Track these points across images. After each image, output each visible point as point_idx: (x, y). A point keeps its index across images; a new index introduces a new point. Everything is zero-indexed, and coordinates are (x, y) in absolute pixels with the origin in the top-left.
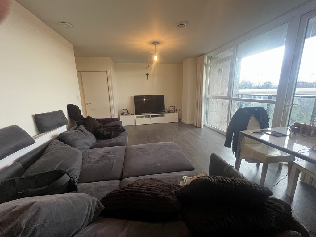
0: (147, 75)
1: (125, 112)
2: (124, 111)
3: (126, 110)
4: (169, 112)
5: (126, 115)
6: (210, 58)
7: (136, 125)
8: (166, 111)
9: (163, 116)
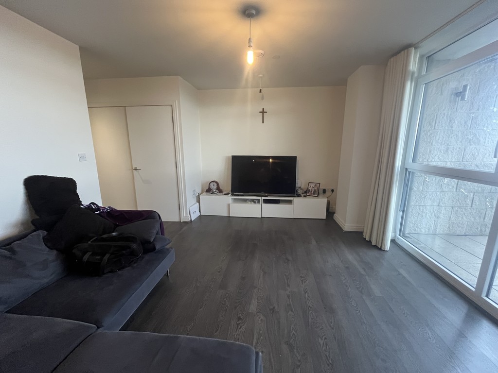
0: (263, 112)
1: (214, 187)
2: (212, 185)
3: (215, 185)
4: (306, 193)
5: (213, 193)
6: (429, 59)
7: (229, 217)
8: (300, 192)
9: (290, 202)
